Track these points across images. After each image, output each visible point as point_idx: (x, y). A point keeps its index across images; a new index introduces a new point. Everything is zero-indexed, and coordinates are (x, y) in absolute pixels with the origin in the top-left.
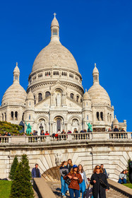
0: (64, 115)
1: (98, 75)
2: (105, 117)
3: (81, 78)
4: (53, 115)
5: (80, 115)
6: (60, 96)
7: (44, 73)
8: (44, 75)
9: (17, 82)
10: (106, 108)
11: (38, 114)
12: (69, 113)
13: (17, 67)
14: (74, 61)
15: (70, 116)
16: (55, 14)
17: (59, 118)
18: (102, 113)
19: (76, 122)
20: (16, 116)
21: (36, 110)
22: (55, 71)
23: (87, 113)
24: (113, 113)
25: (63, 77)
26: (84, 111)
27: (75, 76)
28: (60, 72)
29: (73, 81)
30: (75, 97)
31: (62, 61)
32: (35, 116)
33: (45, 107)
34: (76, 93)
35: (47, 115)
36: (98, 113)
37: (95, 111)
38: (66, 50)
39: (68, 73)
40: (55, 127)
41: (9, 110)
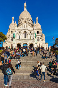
0: (27, 31)
4: (23, 31)
5: (32, 31)
9: (13, 22)
10: (40, 30)
11: (18, 31)
12: (29, 30)
13: (13, 17)
15: (29, 31)
17: (25, 32)
18: (39, 32)
19: (31, 33)
24: (42, 32)
32: (17, 31)
33: (20, 28)
35: (21, 31)
37: (37, 31)
40: (24, 35)
41: (11, 30)
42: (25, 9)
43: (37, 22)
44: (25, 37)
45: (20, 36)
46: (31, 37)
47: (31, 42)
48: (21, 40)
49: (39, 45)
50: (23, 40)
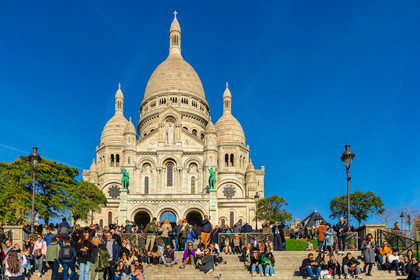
0: (177, 156)
1: (230, 100)
2: (237, 161)
3: (208, 110)
4: (162, 157)
5: (201, 158)
6: (172, 128)
7: (157, 100)
8: (157, 104)
9: (119, 112)
10: (238, 148)
11: (141, 157)
12: (185, 154)
13: (119, 91)
14: (199, 83)
15: (186, 158)
16: (175, 13)
17: (170, 162)
18: (232, 155)
19: (195, 167)
20: (118, 161)
21: (138, 150)
22: (172, 96)
23: (210, 154)
24: (247, 155)
25: (183, 105)
26: (206, 150)
27: (199, 104)
28: (179, 98)
29: (196, 111)
30: (199, 135)
31: (183, 83)
32: (138, 159)
33: (150, 146)
34: (200, 130)
35: (154, 158)
36: (227, 155)
37: (223, 152)
38: (189, 67)
39: (190, 100)
40: (165, 175)
41: (108, 152)
42: (175, 50)
43: (227, 112)
44: (170, 183)
45: (147, 179)
46: (193, 184)
47: (192, 205)
48: (152, 197)
49: (232, 214)
50: (159, 197)
